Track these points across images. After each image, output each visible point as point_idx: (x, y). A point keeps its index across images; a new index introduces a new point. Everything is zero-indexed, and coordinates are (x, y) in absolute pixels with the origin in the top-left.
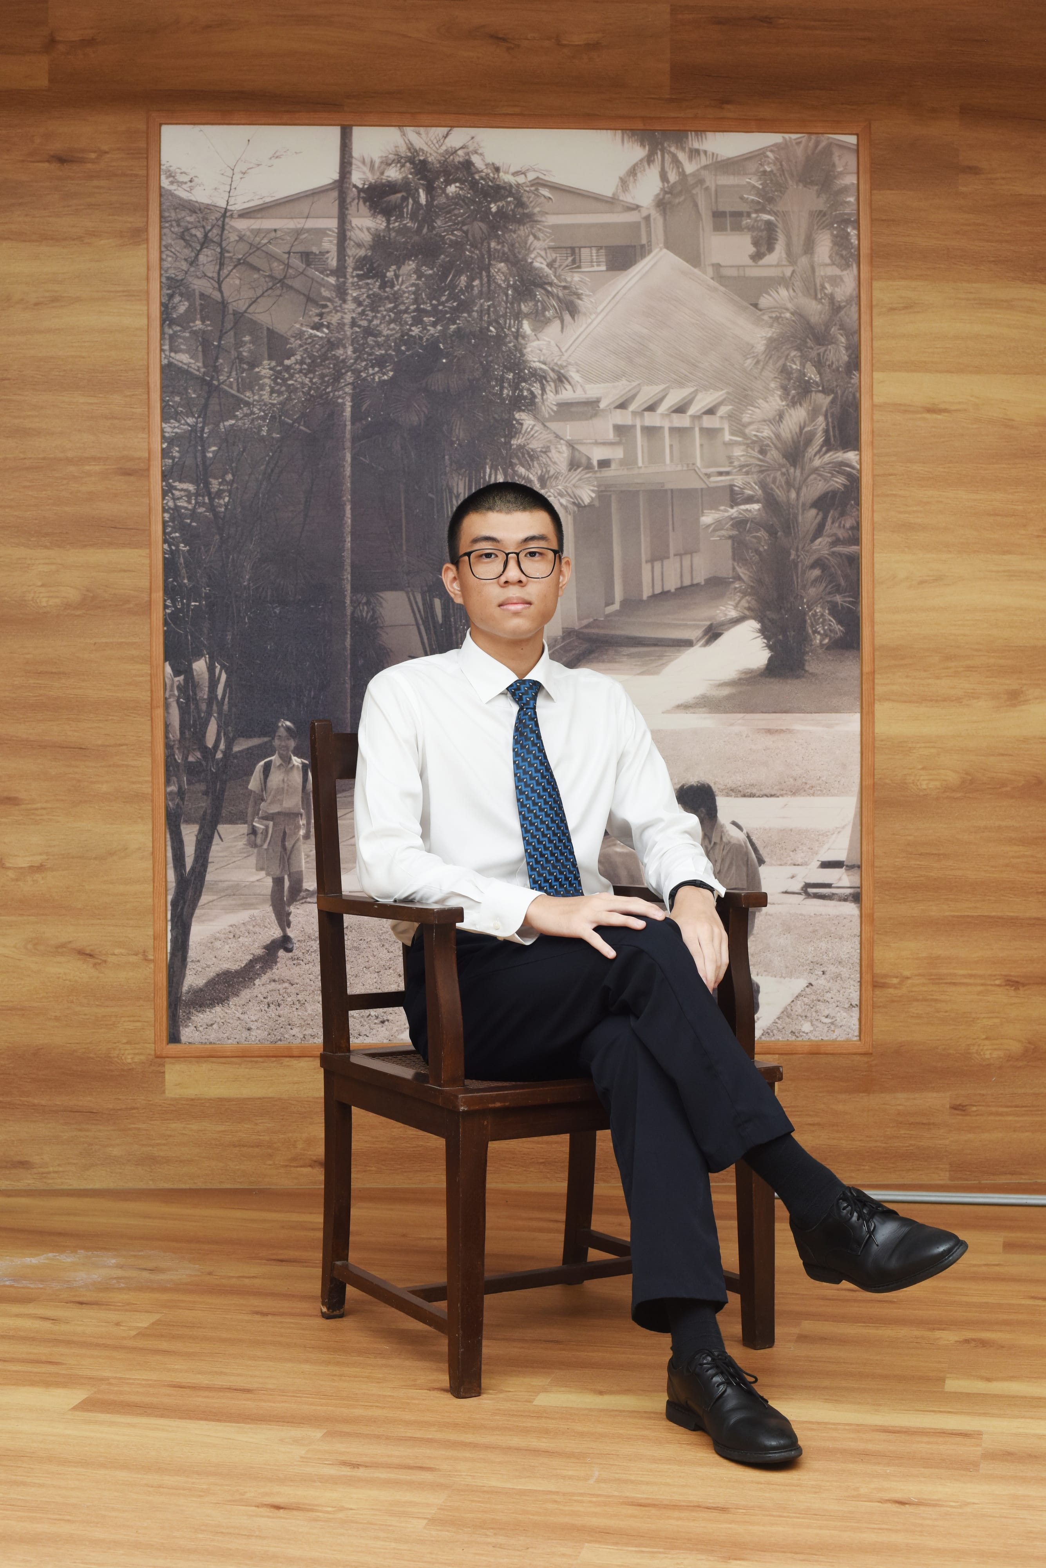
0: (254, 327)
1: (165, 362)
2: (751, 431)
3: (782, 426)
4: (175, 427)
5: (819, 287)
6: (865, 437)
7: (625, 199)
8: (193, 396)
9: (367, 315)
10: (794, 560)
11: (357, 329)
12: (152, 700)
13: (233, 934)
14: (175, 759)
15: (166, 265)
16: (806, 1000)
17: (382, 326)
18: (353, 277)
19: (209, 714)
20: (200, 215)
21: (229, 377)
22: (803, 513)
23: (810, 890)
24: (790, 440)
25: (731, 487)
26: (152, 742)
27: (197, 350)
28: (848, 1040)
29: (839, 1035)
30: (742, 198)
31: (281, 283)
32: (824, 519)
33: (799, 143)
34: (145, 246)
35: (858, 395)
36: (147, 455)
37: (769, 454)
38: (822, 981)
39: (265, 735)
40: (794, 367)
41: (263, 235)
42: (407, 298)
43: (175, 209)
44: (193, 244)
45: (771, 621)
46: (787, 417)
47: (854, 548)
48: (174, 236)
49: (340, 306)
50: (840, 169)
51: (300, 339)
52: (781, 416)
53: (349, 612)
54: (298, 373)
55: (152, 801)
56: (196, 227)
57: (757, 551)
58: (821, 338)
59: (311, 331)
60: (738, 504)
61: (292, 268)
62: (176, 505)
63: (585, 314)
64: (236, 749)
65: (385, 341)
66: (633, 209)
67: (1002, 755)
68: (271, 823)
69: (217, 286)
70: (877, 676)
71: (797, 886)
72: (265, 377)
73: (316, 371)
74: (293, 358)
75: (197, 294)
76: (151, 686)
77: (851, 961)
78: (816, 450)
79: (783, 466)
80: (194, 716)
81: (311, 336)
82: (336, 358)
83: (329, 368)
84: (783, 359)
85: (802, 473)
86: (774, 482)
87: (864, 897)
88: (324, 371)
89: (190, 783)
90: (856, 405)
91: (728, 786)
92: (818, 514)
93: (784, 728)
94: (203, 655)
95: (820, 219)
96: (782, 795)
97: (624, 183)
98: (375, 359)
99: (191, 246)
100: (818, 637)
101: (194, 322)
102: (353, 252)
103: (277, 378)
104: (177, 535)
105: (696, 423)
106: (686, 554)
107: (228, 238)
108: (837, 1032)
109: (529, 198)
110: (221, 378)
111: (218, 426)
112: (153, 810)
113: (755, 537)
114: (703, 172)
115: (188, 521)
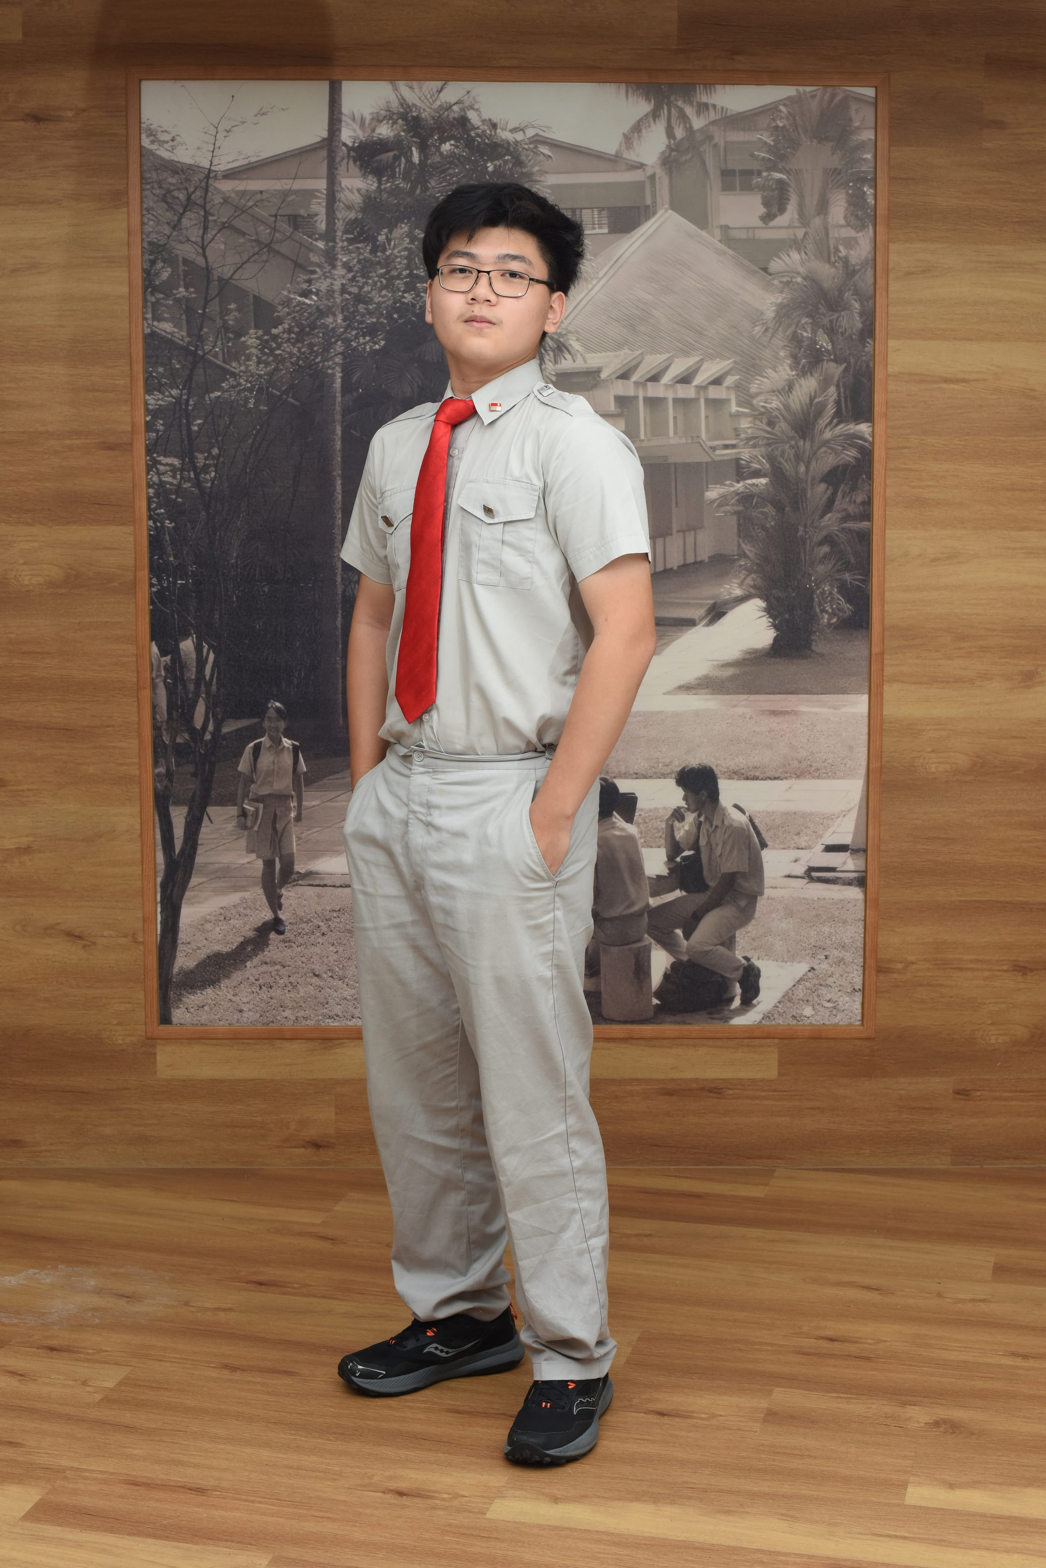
0: (240, 294)
1: (148, 331)
2: (758, 402)
3: (791, 396)
4: (159, 399)
5: (832, 251)
6: (878, 409)
7: (629, 157)
8: (177, 366)
9: (358, 281)
10: (802, 536)
11: (348, 297)
12: (138, 681)
13: (224, 916)
14: (163, 740)
15: (148, 229)
16: (808, 984)
17: (374, 293)
18: (343, 241)
19: (197, 695)
20: (183, 177)
21: (214, 347)
22: (812, 489)
23: (813, 874)
24: (800, 411)
25: (738, 460)
26: (139, 723)
27: (180, 319)
28: (850, 1024)
29: (840, 1019)
30: (752, 155)
31: (268, 247)
32: (835, 493)
33: (813, 97)
34: (126, 210)
35: (871, 364)
36: (129, 428)
37: (777, 427)
38: (825, 966)
39: (254, 717)
40: (805, 334)
41: (248, 197)
42: (400, 263)
43: (156, 170)
44: (175, 207)
45: (778, 599)
46: (797, 386)
47: (865, 524)
48: (156, 198)
49: (330, 272)
50: (857, 124)
51: (288, 306)
52: (790, 386)
53: (340, 590)
54: (286, 342)
55: (140, 783)
56: (178, 189)
57: (763, 528)
58: (834, 304)
59: (299, 298)
60: (744, 479)
61: (279, 231)
62: (160, 480)
63: (586, 279)
64: (225, 730)
65: (376, 309)
66: (637, 168)
67: (1015, 737)
68: (261, 805)
69: (200, 251)
70: (886, 657)
71: (800, 870)
72: (252, 347)
73: (305, 340)
74: (280, 327)
75: (180, 259)
76: (137, 667)
77: (854, 946)
78: (827, 421)
79: (792, 438)
80: (181, 697)
81: (299, 304)
82: (325, 326)
83: (319, 337)
84: (794, 326)
85: (811, 447)
86: (783, 452)
87: (869, 882)
88: (313, 340)
89: (178, 764)
90: (870, 375)
91: (731, 768)
92: (827, 489)
93: (789, 709)
94: (190, 635)
95: (834, 178)
96: (786, 778)
97: (628, 140)
98: (366, 328)
99: (172, 208)
100: (826, 616)
101: (177, 289)
102: (343, 215)
103: (264, 347)
104: (162, 511)
105: (702, 393)
106: (689, 530)
107: (213, 200)
108: (839, 1017)
109: (527, 156)
110: (206, 347)
111: (203, 397)
112: (140, 793)
113: (763, 513)
114: (711, 128)
115: (174, 497)
